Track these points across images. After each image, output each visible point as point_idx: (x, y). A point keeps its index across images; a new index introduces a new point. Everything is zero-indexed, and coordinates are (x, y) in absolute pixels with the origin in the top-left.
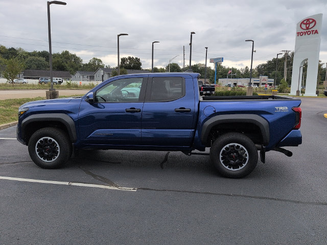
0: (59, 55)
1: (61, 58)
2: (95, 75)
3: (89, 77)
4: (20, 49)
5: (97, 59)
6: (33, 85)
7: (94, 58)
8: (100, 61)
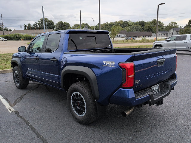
0: (150, 22)
1: (151, 24)
2: (169, 33)
3: (165, 35)
4: (130, 21)
5: (174, 23)
6: (123, 41)
7: (172, 22)
8: (176, 23)
